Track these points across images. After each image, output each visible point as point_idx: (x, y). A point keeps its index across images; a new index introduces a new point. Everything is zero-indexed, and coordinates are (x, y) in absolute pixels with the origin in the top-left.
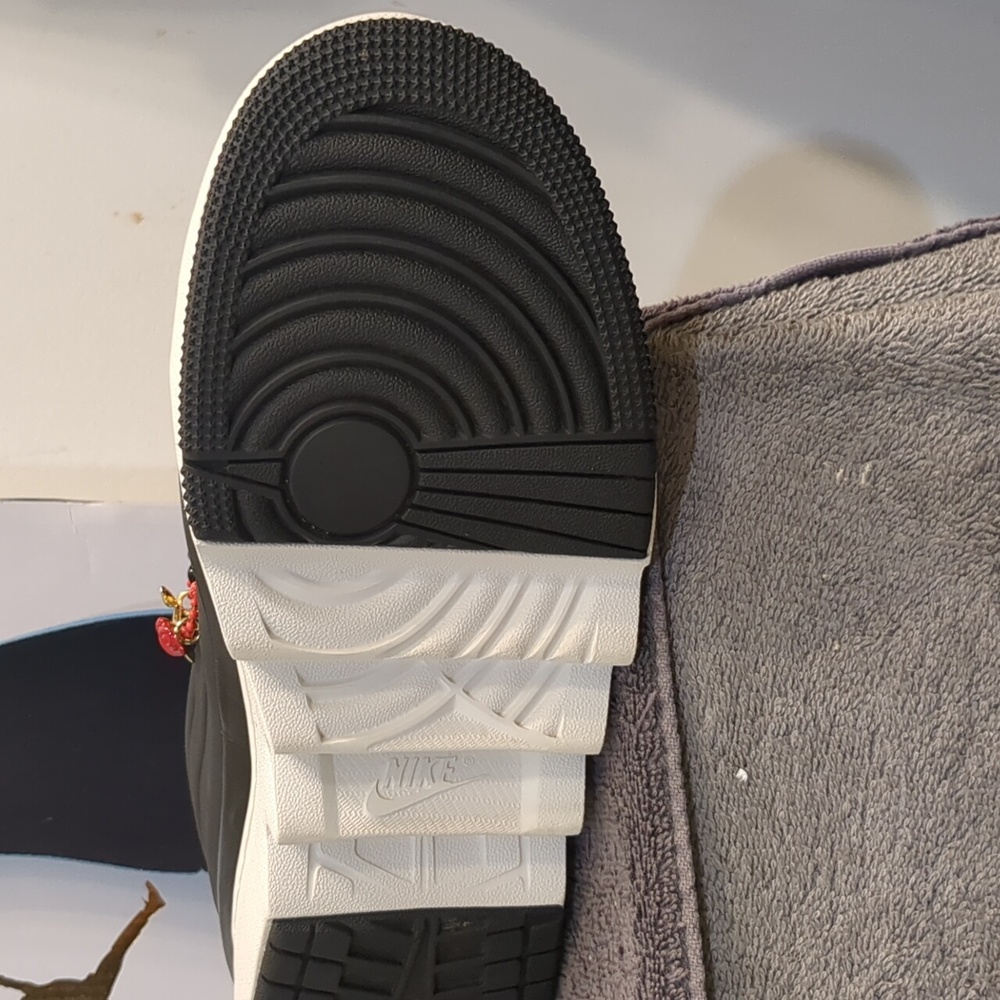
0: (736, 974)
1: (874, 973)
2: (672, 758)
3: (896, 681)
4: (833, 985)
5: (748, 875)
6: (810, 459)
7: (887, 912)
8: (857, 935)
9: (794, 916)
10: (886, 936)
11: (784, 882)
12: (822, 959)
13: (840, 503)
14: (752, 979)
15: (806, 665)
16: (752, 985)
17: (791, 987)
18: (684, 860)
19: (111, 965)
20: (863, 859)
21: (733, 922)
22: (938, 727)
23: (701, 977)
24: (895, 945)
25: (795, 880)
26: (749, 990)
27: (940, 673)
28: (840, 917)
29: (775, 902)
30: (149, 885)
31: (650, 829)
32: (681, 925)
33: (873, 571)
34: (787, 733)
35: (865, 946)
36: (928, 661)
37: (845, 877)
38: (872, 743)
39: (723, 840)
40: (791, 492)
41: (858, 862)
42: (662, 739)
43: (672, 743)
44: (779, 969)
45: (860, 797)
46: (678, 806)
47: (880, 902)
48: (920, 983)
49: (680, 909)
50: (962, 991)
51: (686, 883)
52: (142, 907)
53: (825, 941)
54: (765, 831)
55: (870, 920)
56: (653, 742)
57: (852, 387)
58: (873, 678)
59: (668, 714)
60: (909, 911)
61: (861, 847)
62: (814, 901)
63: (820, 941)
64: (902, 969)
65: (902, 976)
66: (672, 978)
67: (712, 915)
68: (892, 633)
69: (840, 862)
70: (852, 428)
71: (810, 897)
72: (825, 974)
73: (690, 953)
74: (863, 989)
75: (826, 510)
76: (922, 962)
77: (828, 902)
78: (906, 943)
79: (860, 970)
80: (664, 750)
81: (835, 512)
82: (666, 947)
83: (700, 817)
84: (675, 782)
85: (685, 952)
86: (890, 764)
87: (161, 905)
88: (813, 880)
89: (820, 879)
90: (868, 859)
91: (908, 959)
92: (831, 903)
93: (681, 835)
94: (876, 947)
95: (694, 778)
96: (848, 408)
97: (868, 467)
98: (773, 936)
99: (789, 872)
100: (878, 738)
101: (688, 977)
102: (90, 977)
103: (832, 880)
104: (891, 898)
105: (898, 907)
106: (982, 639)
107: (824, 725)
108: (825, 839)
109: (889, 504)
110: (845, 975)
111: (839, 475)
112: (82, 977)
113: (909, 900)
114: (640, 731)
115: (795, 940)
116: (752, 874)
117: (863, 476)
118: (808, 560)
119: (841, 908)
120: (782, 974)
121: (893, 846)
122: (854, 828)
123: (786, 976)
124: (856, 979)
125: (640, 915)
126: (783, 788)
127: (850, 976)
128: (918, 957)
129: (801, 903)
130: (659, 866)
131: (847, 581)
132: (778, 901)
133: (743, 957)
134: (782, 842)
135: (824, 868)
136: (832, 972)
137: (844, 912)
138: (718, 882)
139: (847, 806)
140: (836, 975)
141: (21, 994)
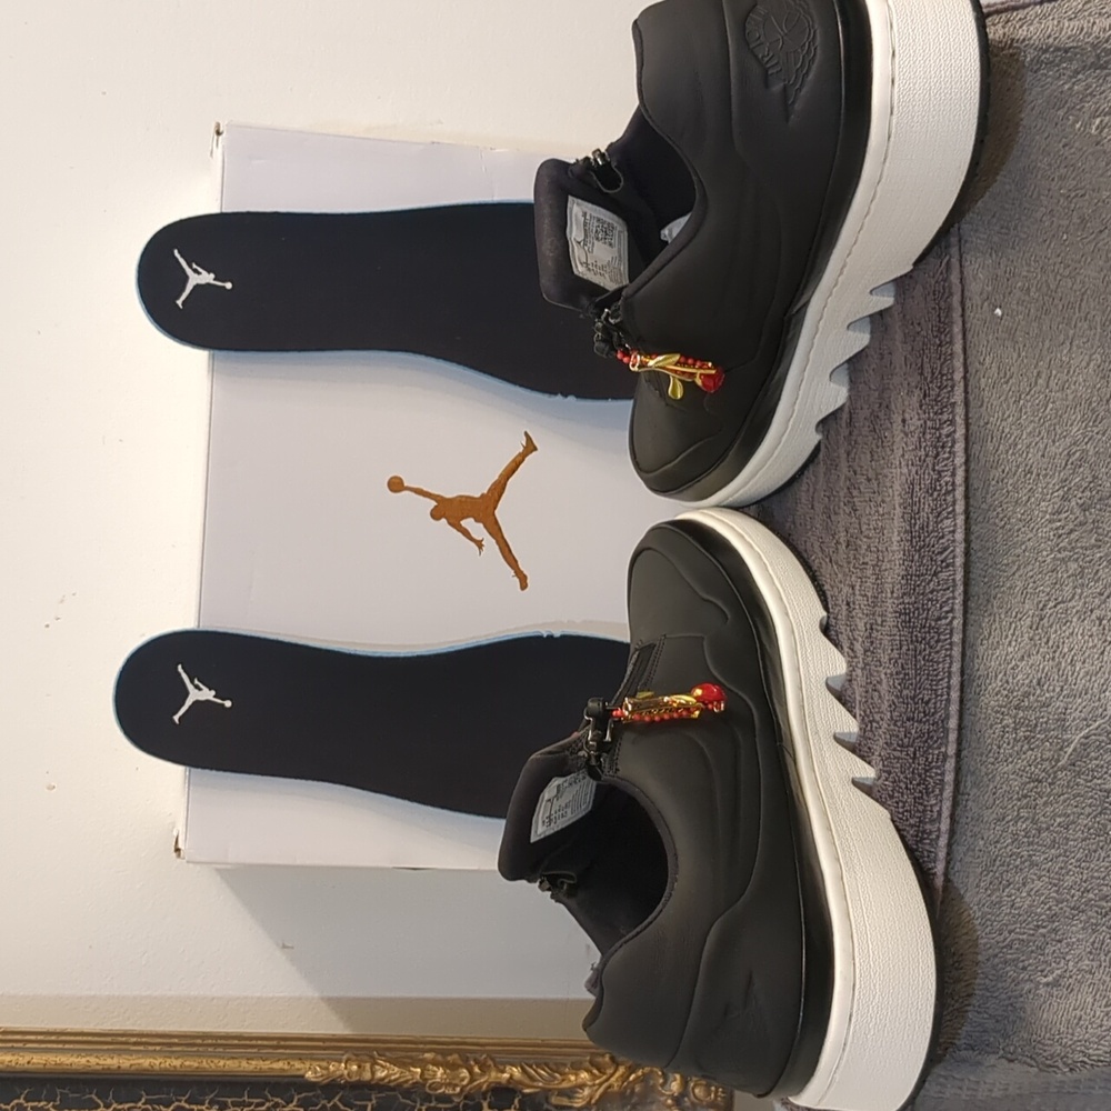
0: (982, 434)
1: (1068, 441)
2: (956, 299)
3: (1101, 263)
4: (1042, 446)
5: (996, 374)
6: (1061, 113)
7: (1081, 406)
8: (1061, 417)
9: (1022, 402)
10: (1078, 420)
11: (1017, 381)
12: (1037, 430)
13: (1077, 144)
14: (992, 438)
15: (1045, 247)
16: (991, 441)
17: (1016, 445)
18: (958, 363)
19: (499, 488)
20: (1068, 372)
21: (983, 401)
23: (964, 431)
24: (1084, 425)
25: (1025, 380)
26: (989, 444)
28: (1051, 405)
29: (1011, 392)
30: (526, 434)
31: (938, 342)
32: (953, 401)
33: (1094, 191)
34: (1028, 290)
35: (1064, 424)
37: (1056, 381)
38: (1082, 300)
39: (982, 352)
40: (1046, 135)
41: (1065, 373)
42: (950, 287)
43: (957, 289)
44: (1009, 433)
45: (1071, 332)
46: (957, 329)
47: (1076, 399)
49: (953, 390)
51: (958, 376)
52: (521, 449)
53: (1040, 419)
54: (1009, 349)
55: (1069, 409)
56: (944, 289)
57: (1095, 66)
58: (1086, 259)
59: (955, 272)
60: (1094, 405)
61: (1068, 364)
62: (1035, 395)
63: (1037, 419)
64: (1086, 440)
65: (1086, 444)
66: (944, 432)
67: (971, 398)
68: (1101, 232)
69: (1054, 372)
70: (1091, 94)
71: (1032, 392)
72: (1037, 439)
73: (957, 418)
74: (1060, 450)
75: (1067, 148)
76: (1099, 436)
77: (1044, 395)
78: (1091, 424)
79: (1060, 439)
80: (951, 294)
81: (1073, 150)
82: (941, 414)
83: (969, 336)
84: (956, 313)
85: (954, 417)
86: (1092, 314)
87: (535, 449)
88: (1036, 383)
89: (1040, 381)
90: (1072, 372)
91: (1091, 434)
92: (1046, 396)
93: (958, 347)
94: (1071, 425)
95: (968, 312)
96: (1090, 80)
97: (1098, 121)
98: (1007, 413)
99: (1021, 375)
100: (1086, 297)
101: (955, 431)
102: (483, 495)
103: (1048, 383)
104: (1083, 396)
105: (1088, 402)
107: (1052, 286)
108: (1046, 358)
110: (1050, 441)
111: (1078, 126)
112: (477, 495)
113: (1095, 399)
115: (1021, 417)
117: (1093, 127)
118: (1053, 180)
119: (1052, 400)
121: (1088, 364)
122: (1065, 352)
123: (1013, 438)
124: (1057, 444)
125: (925, 396)
126: (1023, 323)
127: (1054, 442)
128: (1097, 433)
129: (1027, 395)
130: (942, 364)
131: (1076, 195)
132: (1013, 392)
133: (987, 423)
134: (1019, 356)
135: (1044, 376)
136: (1042, 438)
137: (1053, 402)
138: (977, 377)
139: (1062, 337)
140: (1045, 441)
141: (434, 503)
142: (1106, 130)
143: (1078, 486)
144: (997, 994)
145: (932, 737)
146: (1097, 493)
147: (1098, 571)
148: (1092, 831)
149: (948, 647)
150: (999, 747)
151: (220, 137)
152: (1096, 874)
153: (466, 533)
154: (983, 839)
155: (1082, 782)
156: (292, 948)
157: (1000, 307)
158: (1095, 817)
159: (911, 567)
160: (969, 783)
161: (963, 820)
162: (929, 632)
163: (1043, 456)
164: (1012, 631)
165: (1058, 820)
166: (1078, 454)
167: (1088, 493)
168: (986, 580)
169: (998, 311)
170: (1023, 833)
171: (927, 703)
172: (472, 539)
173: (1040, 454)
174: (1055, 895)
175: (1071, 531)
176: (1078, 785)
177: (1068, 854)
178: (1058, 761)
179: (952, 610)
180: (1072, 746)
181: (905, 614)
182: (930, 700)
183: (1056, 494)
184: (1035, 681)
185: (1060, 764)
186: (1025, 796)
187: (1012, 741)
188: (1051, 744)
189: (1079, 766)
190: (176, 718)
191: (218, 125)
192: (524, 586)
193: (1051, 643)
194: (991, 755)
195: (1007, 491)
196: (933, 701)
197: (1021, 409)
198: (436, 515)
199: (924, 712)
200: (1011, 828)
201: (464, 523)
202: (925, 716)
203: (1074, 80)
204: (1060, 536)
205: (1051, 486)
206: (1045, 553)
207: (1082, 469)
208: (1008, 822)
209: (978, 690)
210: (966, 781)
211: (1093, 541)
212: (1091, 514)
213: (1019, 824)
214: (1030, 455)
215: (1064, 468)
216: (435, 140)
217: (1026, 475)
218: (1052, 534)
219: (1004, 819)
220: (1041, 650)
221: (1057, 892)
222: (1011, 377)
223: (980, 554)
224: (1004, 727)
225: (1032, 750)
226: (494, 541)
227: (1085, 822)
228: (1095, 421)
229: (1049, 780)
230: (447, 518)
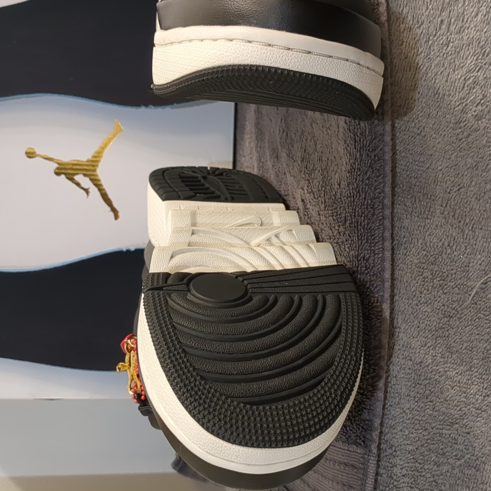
0: (403, 65)
1: (464, 70)
4: (446, 74)
5: (411, 22)
7: (473, 44)
8: (459, 53)
9: (430, 42)
10: (471, 55)
11: (427, 27)
12: (442, 62)
14: (410, 68)
16: (410, 71)
17: (427, 74)
20: (463, 20)
21: (403, 42)
24: (475, 58)
25: (432, 26)
26: (408, 72)
28: (451, 44)
29: (422, 35)
35: (461, 58)
37: (454, 26)
39: (400, 5)
41: (461, 21)
44: (422, 65)
47: (469, 39)
48: (485, 76)
53: (444, 55)
54: (420, 3)
55: (464, 47)
60: (482, 43)
61: (463, 14)
62: (439, 37)
63: (442, 54)
64: (477, 69)
65: (478, 72)
69: (453, 20)
71: (438, 34)
72: (442, 69)
74: (459, 76)
77: (446, 37)
78: (480, 58)
79: (458, 69)
88: (440, 28)
89: (443, 27)
90: (465, 20)
91: (480, 64)
92: (448, 38)
94: (466, 59)
99: (430, 22)
102: (88, 160)
103: (449, 28)
104: (474, 38)
105: (478, 42)
108: (447, 10)
110: (451, 70)
112: (84, 159)
113: (483, 38)
115: (430, 53)
116: (413, 21)
119: (452, 40)
120: (423, 67)
121: (477, 15)
122: (460, 5)
123: (425, 68)
124: (456, 72)
127: (454, 71)
128: (485, 64)
129: (434, 37)
132: (424, 35)
133: (406, 58)
134: (427, 8)
135: (445, 22)
136: (446, 69)
137: (453, 42)
138: (398, 24)
140: (448, 70)
141: (56, 165)
143: (473, 102)
144: (424, 474)
145: (373, 285)
146: (487, 107)
149: (381, 218)
150: (421, 293)
153: (78, 184)
154: (411, 360)
155: (482, 316)
159: (355, 163)
160: (400, 321)
161: (396, 347)
162: (367, 208)
163: (446, 81)
164: (428, 208)
165: (465, 345)
167: (480, 107)
168: (408, 173)
170: (440, 355)
171: (367, 260)
172: (82, 188)
173: (444, 80)
174: (464, 399)
176: (479, 318)
177: (473, 369)
178: (464, 302)
179: (383, 191)
180: (475, 291)
181: (350, 197)
182: (369, 257)
183: (457, 109)
184: (446, 244)
185: (465, 304)
186: (441, 328)
187: (430, 288)
188: (459, 289)
189: (480, 304)
192: (116, 217)
193: (456, 216)
194: (414, 299)
195: (422, 107)
196: (372, 258)
197: (430, 47)
198: (58, 173)
199: (366, 266)
200: (431, 352)
201: (77, 178)
202: (367, 269)
204: (460, 140)
205: (453, 102)
206: (450, 152)
207: (475, 90)
208: (429, 347)
209: (405, 252)
210: (397, 319)
212: (482, 123)
213: (437, 348)
214: (437, 81)
215: (462, 90)
217: (434, 95)
218: (455, 138)
219: (426, 345)
220: (450, 221)
221: (465, 397)
222: (422, 24)
223: (403, 154)
224: (424, 278)
225: (445, 294)
226: (96, 189)
227: (485, 345)
228: (483, 55)
229: (458, 316)
230: (65, 174)
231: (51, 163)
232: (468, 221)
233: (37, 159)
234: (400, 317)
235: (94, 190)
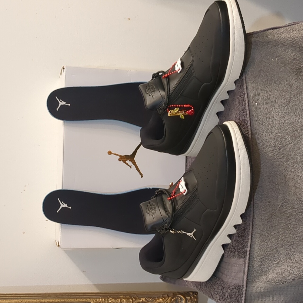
1: (275, 133)
2: (247, 101)
3: (280, 91)
4: (269, 135)
6: (268, 57)
7: (277, 125)
8: (273, 128)
10: (277, 128)
12: (267, 131)
13: (273, 64)
14: (257, 133)
15: (266, 88)
17: (263, 135)
18: (248, 116)
19: (135, 153)
20: (274, 117)
21: (254, 125)
22: (286, 98)
23: (250, 132)
25: (264, 119)
27: (286, 90)
28: (270, 125)
31: (243, 112)
33: (277, 75)
34: (263, 98)
36: (285, 88)
38: (276, 100)
39: (253, 113)
40: (265, 62)
42: (245, 99)
43: (247, 99)
45: (274, 108)
46: (247, 108)
47: (276, 123)
49: (247, 123)
50: (288, 136)
51: (248, 119)
52: (140, 143)
54: (259, 112)
55: (274, 126)
57: (275, 46)
58: (276, 91)
59: (246, 95)
60: (280, 125)
62: (266, 123)
63: (267, 128)
65: (279, 134)
67: (252, 124)
68: (279, 84)
69: (270, 117)
70: (275, 52)
73: (249, 129)
75: (270, 65)
76: (282, 132)
77: (268, 123)
80: (245, 100)
83: (250, 110)
84: (247, 105)
86: (278, 103)
88: (266, 120)
89: (267, 119)
91: (280, 131)
93: (248, 112)
94: (275, 129)
95: (250, 104)
96: (274, 49)
97: (277, 58)
98: (260, 127)
101: (248, 133)
102: (131, 155)
104: (278, 123)
106: (293, 86)
107: (269, 97)
108: (268, 114)
109: (280, 64)
111: (272, 60)
112: (130, 155)
113: (280, 123)
114: (242, 98)
115: (263, 128)
116: (257, 118)
117: (276, 60)
118: (267, 72)
120: (261, 133)
121: (278, 115)
122: (272, 112)
124: (272, 134)
126: (262, 106)
127: (271, 134)
129: (264, 123)
130: (244, 117)
131: (273, 76)
132: (261, 122)
133: (255, 130)
134: (262, 114)
135: (268, 118)
138: (252, 119)
139: (272, 109)
140: (269, 133)
141: (119, 157)
142: (279, 60)
143: (278, 144)
147: (283, 164)
148: (285, 226)
150: (262, 207)
151: (64, 70)
152: (286, 237)
153: (127, 164)
154: (259, 229)
155: (282, 214)
156: (85, 272)
157: (257, 102)
158: (286, 223)
160: (255, 216)
161: (255, 225)
163: (269, 137)
165: (277, 224)
166: (277, 136)
167: (280, 145)
169: (256, 104)
170: (269, 228)
172: (129, 166)
174: (277, 242)
175: (277, 155)
177: (279, 232)
178: (276, 210)
180: (280, 206)
184: (270, 191)
185: (277, 210)
186: (269, 219)
187: (265, 205)
188: (274, 205)
189: (281, 211)
190: (58, 211)
191: (64, 67)
192: (142, 177)
193: (273, 182)
194: (260, 209)
195: (261, 146)
197: (263, 126)
198: (120, 160)
200: (266, 226)
201: (127, 162)
203: (271, 49)
204: (274, 156)
205: (271, 144)
206: (271, 160)
207: (278, 140)
209: (257, 193)
211: (282, 157)
212: (281, 150)
214: (266, 137)
215: (274, 140)
216: (117, 69)
217: (265, 142)
218: (272, 155)
219: (264, 224)
220: (271, 184)
221: (277, 241)
222: (260, 119)
225: (270, 207)
226: (134, 166)
227: (283, 224)
228: (281, 128)
229: (274, 215)
230: (122, 160)
231: (117, 156)
232: (277, 183)
233: (112, 155)
234: (256, 215)
235: (133, 166)
